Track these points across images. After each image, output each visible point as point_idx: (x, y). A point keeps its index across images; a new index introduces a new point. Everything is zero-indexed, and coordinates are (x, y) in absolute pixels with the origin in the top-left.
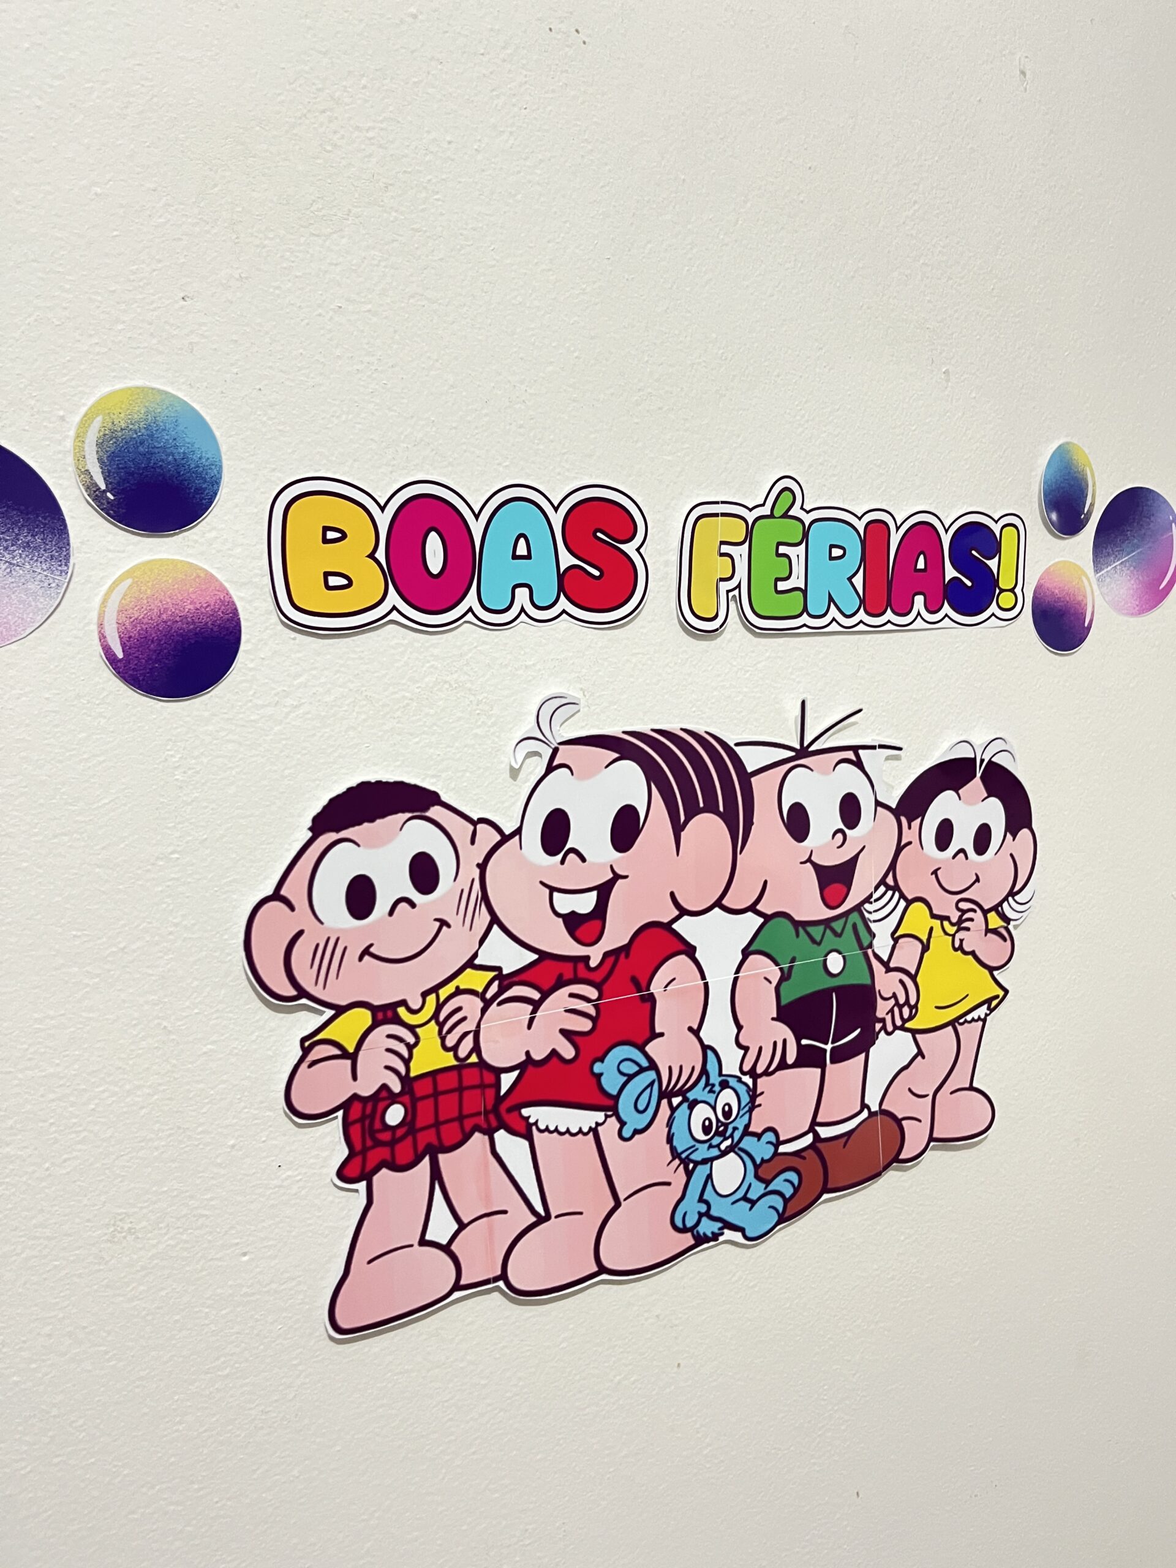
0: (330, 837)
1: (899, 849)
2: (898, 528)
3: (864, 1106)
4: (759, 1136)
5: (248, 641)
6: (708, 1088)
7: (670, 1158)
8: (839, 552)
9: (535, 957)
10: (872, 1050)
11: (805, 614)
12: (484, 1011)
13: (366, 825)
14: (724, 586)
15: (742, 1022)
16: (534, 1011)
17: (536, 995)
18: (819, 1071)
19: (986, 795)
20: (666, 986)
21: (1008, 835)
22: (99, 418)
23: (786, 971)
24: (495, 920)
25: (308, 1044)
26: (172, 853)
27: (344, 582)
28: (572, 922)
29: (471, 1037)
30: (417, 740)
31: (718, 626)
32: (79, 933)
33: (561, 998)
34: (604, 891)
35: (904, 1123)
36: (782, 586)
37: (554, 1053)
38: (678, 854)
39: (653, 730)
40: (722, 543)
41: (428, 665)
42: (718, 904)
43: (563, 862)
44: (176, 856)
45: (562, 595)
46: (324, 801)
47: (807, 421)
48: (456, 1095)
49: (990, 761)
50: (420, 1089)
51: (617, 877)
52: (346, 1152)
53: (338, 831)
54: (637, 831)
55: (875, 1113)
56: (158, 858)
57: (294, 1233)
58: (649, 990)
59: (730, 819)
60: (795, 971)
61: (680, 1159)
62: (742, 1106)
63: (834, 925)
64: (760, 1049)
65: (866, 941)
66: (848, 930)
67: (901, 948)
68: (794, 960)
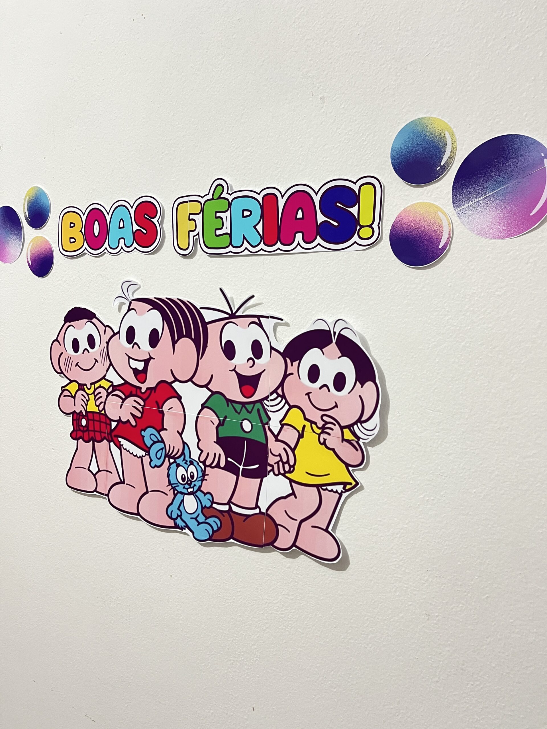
0: (68, 324)
1: (286, 376)
2: (282, 197)
3: (257, 506)
4: (205, 494)
5: (55, 261)
6: (185, 461)
7: (168, 484)
8: (248, 213)
9: (123, 382)
10: (265, 479)
11: (231, 246)
12: (107, 396)
13: (76, 321)
14: (192, 234)
15: (200, 438)
16: (123, 402)
17: (123, 397)
19: (340, 355)
20: (169, 410)
21: (358, 383)
22: (27, 198)
23: (222, 421)
24: (111, 364)
25: (64, 389)
27: (74, 240)
28: (136, 371)
29: (103, 404)
30: (93, 295)
31: (189, 253)
33: (131, 401)
34: (147, 362)
35: (279, 527)
36: (218, 232)
37: (128, 421)
38: (174, 354)
39: (167, 298)
40: (190, 214)
41: (96, 268)
42: (190, 380)
43: (133, 347)
45: (134, 241)
48: (99, 423)
49: (339, 334)
50: (90, 416)
51: (151, 358)
52: (72, 429)
53: (70, 322)
54: (158, 340)
55: (263, 513)
58: (162, 409)
59: (197, 342)
60: (226, 422)
61: (172, 486)
62: (199, 477)
63: (247, 406)
64: (208, 454)
65: (265, 420)
66: (255, 411)
67: (285, 431)
68: (226, 417)
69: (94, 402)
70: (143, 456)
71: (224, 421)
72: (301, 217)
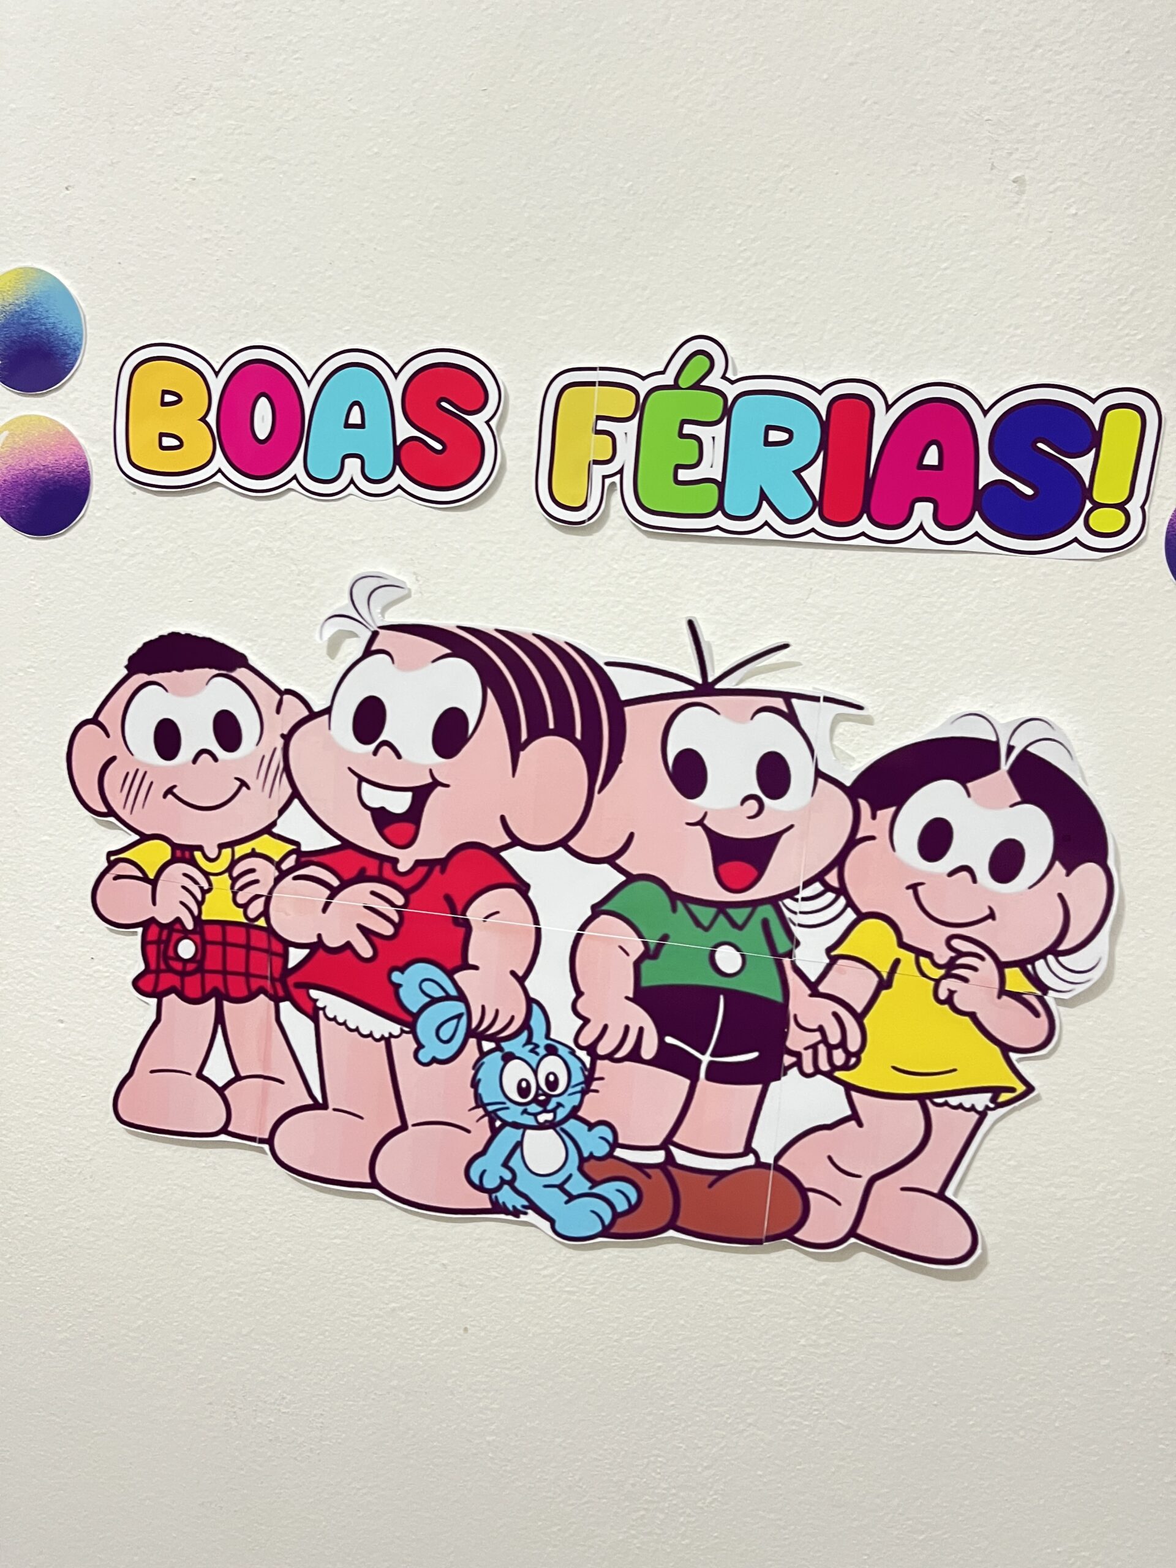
0: (140, 678)
1: (852, 842)
2: (888, 407)
3: (748, 1149)
4: (591, 1126)
5: (97, 492)
6: (530, 1047)
7: (473, 1104)
8: (781, 436)
9: (337, 843)
10: (774, 1086)
11: (719, 513)
12: (277, 880)
13: (174, 672)
14: (599, 471)
15: (583, 989)
16: (331, 897)
17: (335, 882)
18: (687, 1082)
19: (1018, 799)
20: (487, 917)
21: (1057, 864)
23: (652, 947)
24: (296, 794)
25: (114, 858)
27: (176, 443)
28: (382, 818)
29: (261, 901)
30: (235, 602)
31: (586, 518)
33: (360, 893)
34: (421, 795)
35: (812, 1196)
36: (683, 475)
37: (348, 946)
38: (514, 775)
39: (497, 630)
40: (599, 418)
42: (563, 843)
43: (375, 753)
45: (398, 468)
49: (1025, 753)
51: (435, 783)
52: (142, 966)
53: (149, 673)
54: (463, 740)
55: (767, 1166)
58: (464, 914)
59: (589, 749)
60: (664, 951)
61: (485, 1110)
62: (573, 1082)
63: (731, 912)
64: (605, 1027)
65: (782, 945)
66: (755, 924)
67: (841, 972)
68: (665, 938)
69: (231, 895)
70: (391, 1035)
71: (659, 947)
72: (935, 463)
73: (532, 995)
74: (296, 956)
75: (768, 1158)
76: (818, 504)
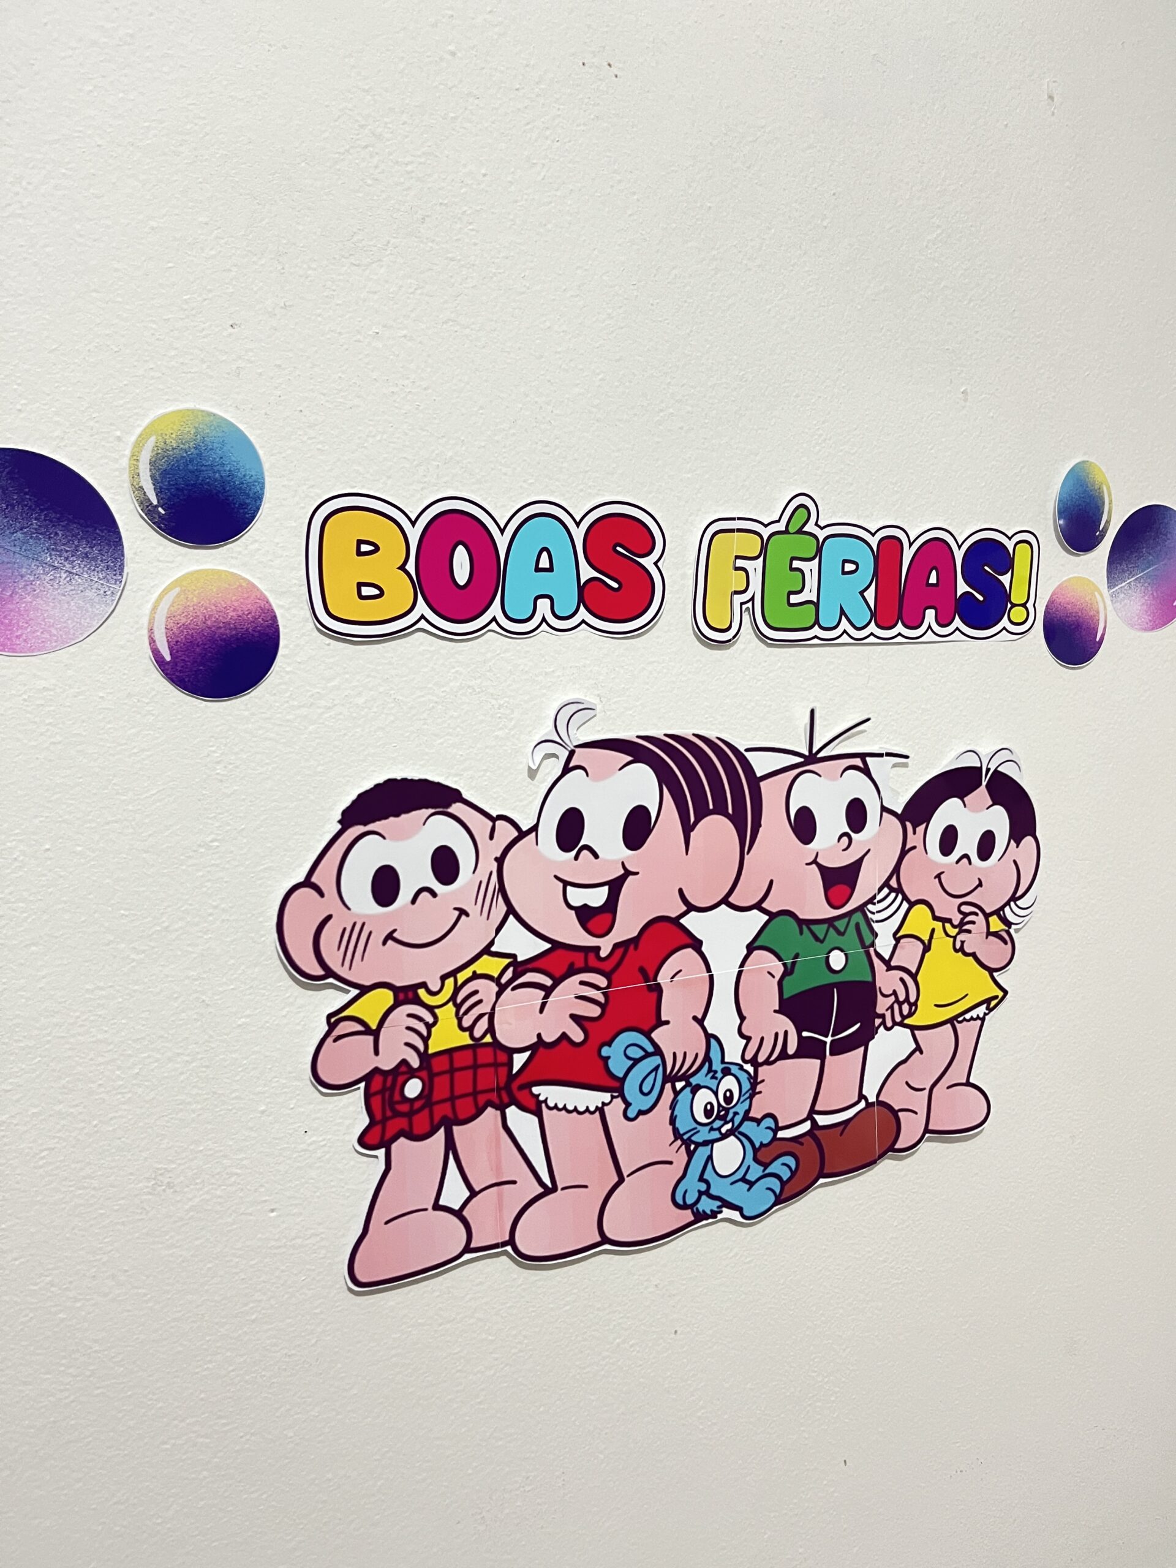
0: (359, 829)
1: (904, 853)
2: (911, 544)
3: (862, 1097)
4: (758, 1121)
5: (286, 646)
6: (711, 1075)
7: (672, 1138)
8: (851, 567)
9: (548, 946)
10: (871, 1044)
11: (817, 626)
12: (499, 995)
13: (392, 819)
15: (745, 1013)
16: (546, 997)
17: (548, 982)
18: (818, 1061)
19: (991, 803)
20: (673, 977)
21: (1012, 842)
22: (153, 439)
23: (789, 966)
24: (511, 910)
25: (334, 1020)
26: (212, 841)
27: (376, 592)
28: (584, 914)
29: (486, 1018)
31: (731, 637)
32: (127, 913)
33: (571, 986)
34: (615, 886)
35: (900, 1114)
36: (794, 599)
37: (564, 1036)
38: (687, 854)
39: (666, 735)
40: (737, 557)
41: (453, 671)
42: (725, 901)
43: (576, 858)
44: (216, 844)
46: (353, 796)
47: (825, 440)
48: (470, 1072)
49: (996, 771)
50: (438, 1066)
51: (628, 873)
52: (365, 1121)
53: (365, 824)
54: (648, 831)
55: (873, 1104)
56: (200, 846)
57: (318, 1194)
58: (656, 981)
59: (738, 821)
60: (797, 966)
61: (682, 1140)
62: (743, 1093)
63: (837, 924)
64: (762, 1039)
65: (868, 940)
66: (851, 929)
67: (903, 948)
68: (797, 956)
69: (455, 1021)
70: (604, 1104)
71: (794, 964)
72: (935, 582)
73: (710, 1031)
74: (519, 1060)
75: (872, 1099)
76: (874, 615)
